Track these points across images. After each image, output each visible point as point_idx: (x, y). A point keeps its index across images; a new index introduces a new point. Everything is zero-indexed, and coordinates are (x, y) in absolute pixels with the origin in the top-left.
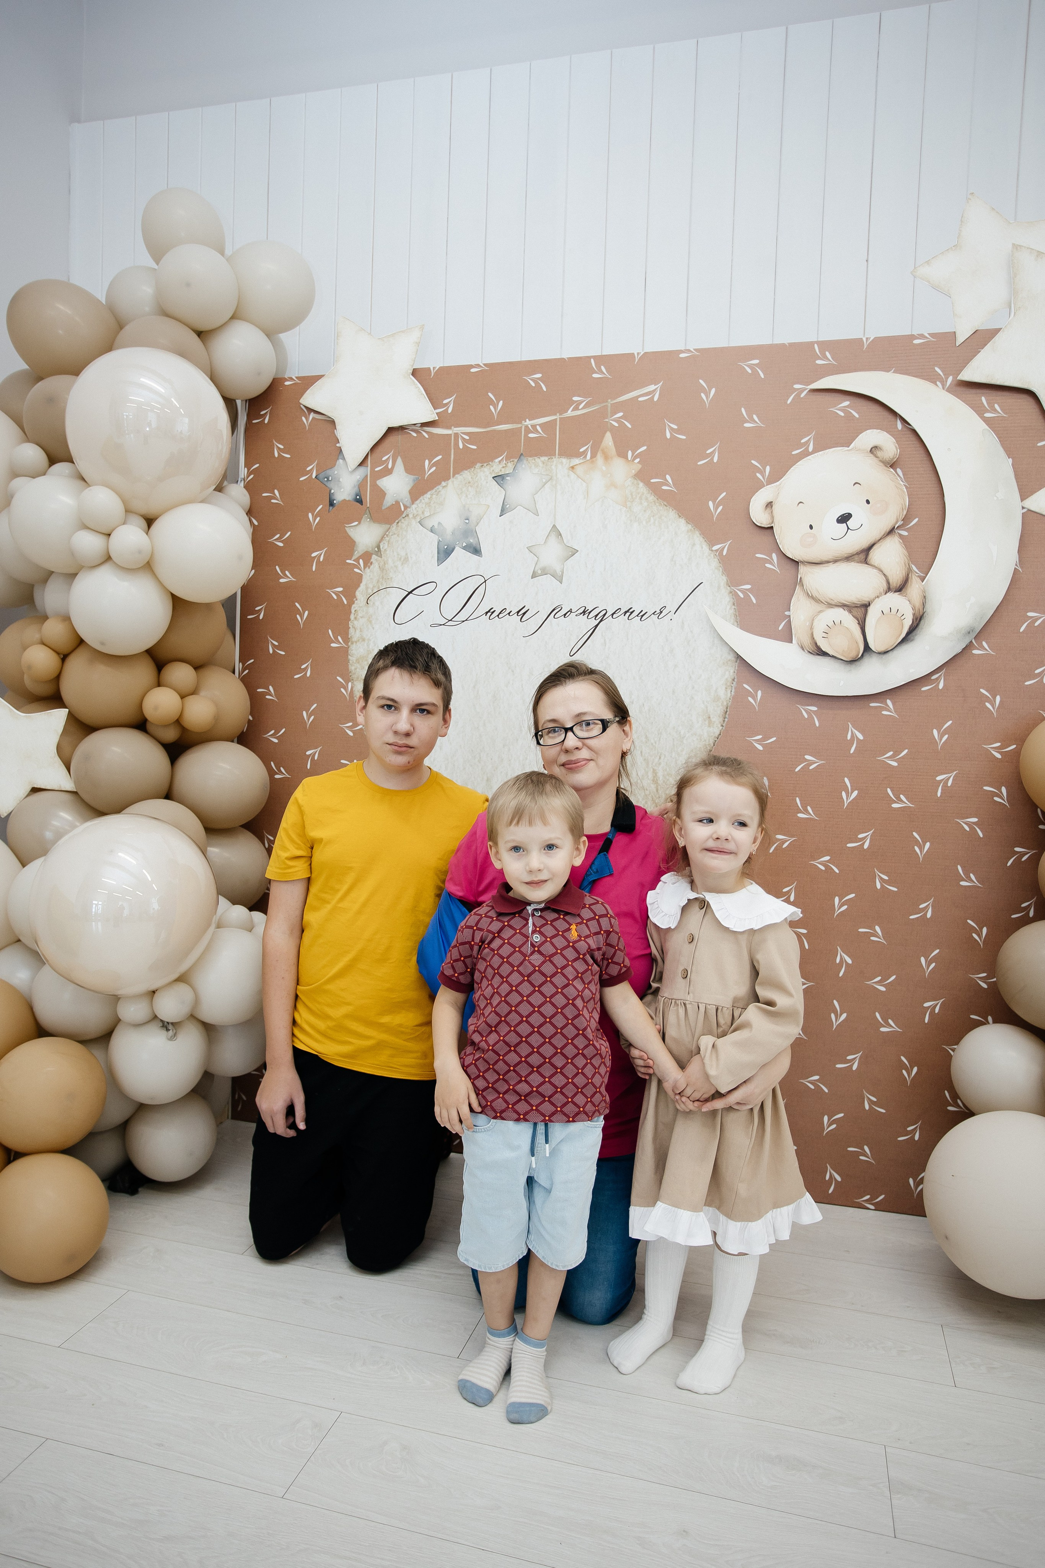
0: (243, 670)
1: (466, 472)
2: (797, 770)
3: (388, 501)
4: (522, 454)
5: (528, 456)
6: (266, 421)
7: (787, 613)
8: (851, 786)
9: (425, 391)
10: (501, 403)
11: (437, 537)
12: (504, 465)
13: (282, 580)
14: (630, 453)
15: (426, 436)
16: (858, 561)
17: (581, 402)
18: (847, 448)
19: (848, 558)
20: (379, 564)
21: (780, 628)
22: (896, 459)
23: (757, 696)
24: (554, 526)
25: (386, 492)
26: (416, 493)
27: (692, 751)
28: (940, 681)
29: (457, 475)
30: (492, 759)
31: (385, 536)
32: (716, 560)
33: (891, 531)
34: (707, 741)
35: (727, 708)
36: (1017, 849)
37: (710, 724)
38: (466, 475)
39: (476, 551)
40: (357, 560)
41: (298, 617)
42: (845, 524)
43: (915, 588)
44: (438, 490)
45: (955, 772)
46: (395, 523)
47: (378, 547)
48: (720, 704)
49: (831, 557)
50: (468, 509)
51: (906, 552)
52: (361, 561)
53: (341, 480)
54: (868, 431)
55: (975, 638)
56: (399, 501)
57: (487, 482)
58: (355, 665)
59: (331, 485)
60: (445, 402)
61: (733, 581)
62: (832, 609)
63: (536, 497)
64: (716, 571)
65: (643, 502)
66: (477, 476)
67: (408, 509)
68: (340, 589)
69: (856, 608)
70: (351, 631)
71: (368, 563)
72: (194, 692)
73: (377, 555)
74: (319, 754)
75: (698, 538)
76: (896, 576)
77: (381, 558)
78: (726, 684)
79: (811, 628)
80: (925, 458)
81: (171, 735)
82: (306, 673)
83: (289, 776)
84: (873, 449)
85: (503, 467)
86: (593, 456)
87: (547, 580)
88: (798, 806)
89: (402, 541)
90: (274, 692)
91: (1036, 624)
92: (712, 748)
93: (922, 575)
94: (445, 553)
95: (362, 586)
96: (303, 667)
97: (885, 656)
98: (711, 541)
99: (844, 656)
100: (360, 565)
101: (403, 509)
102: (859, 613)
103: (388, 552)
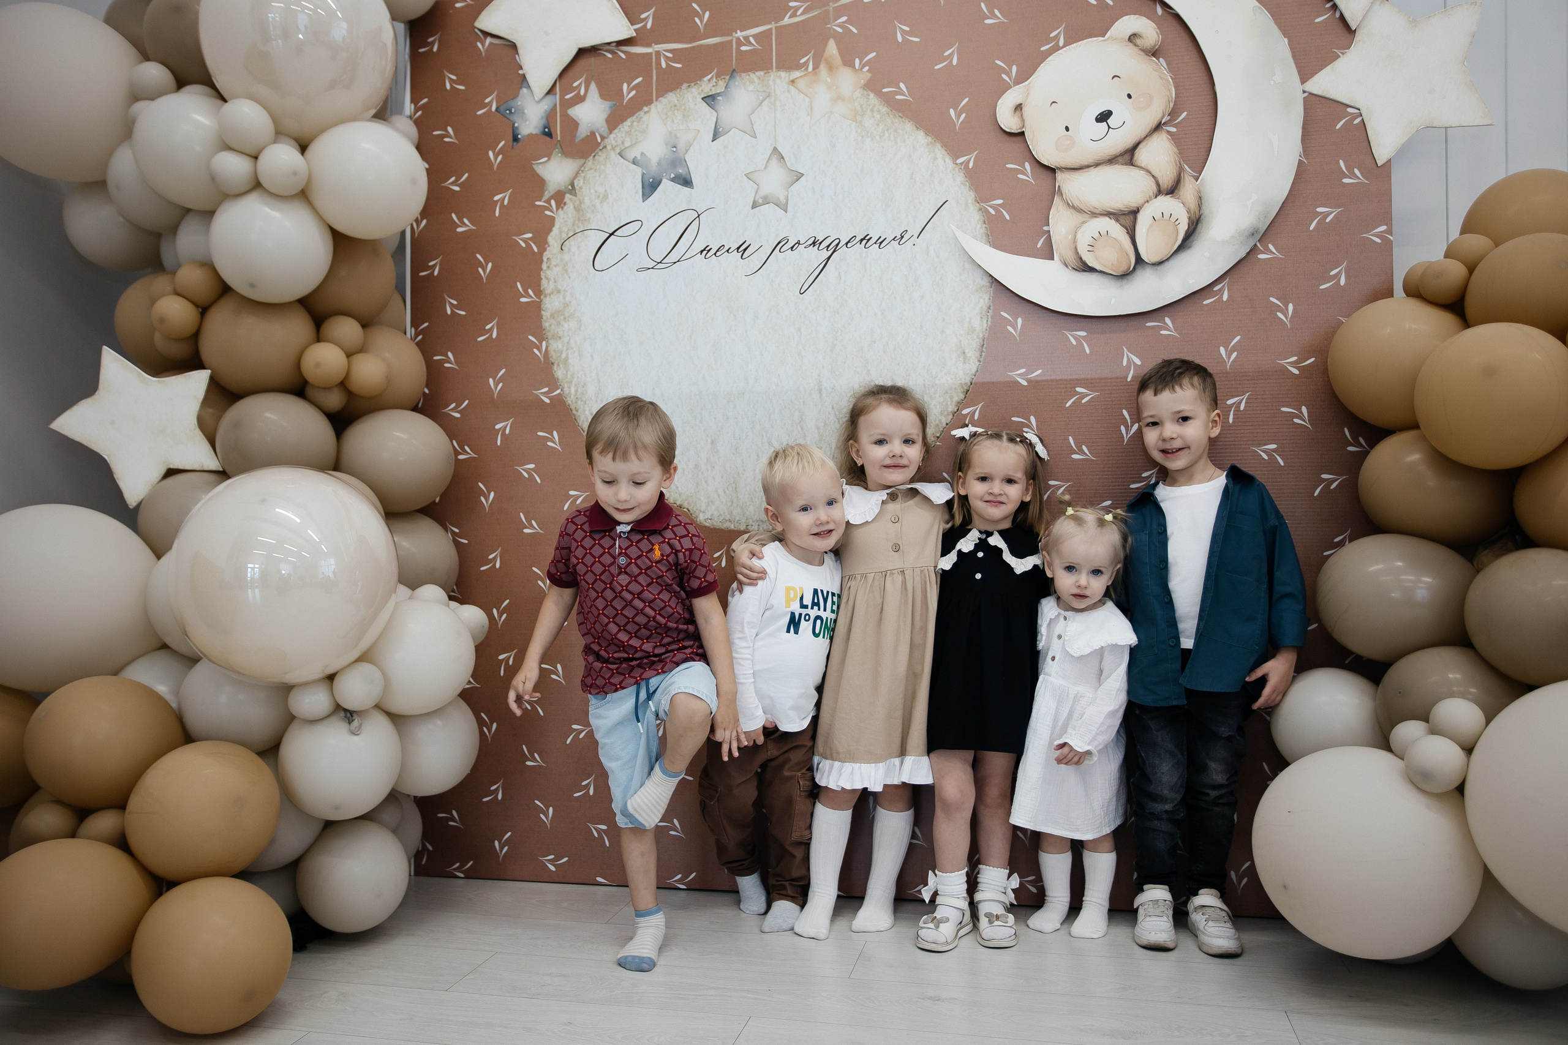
0: (417, 335)
1: (671, 94)
2: (1068, 405)
3: (582, 132)
4: (734, 70)
5: (741, 72)
6: (435, 49)
7: (1045, 228)
8: (1130, 419)
9: (620, 5)
10: (707, 14)
11: (640, 169)
12: (715, 84)
13: (460, 230)
14: (857, 61)
15: (623, 56)
16: (1123, 162)
17: (798, 8)
18: (1102, 39)
19: (1112, 161)
20: (573, 204)
21: (1039, 245)
22: (1157, 47)
23: (1017, 325)
24: (775, 149)
25: (579, 122)
26: (614, 121)
27: (947, 392)
28: (1224, 292)
29: (660, 99)
30: (715, 419)
31: (580, 172)
32: (962, 174)
33: (1158, 127)
34: (963, 380)
35: (984, 341)
36: (1324, 476)
37: (966, 360)
38: (672, 97)
39: (687, 182)
40: (548, 201)
41: (480, 270)
42: (1105, 123)
43: (1188, 189)
44: (639, 117)
45: (1248, 394)
46: (592, 157)
47: (572, 185)
48: (976, 337)
49: (1091, 161)
50: (675, 136)
51: (1175, 150)
52: (553, 203)
53: (526, 111)
54: (1124, 18)
55: (1259, 241)
56: (595, 131)
57: (696, 104)
58: (550, 321)
59: (515, 118)
60: (643, 16)
61: (982, 197)
62: (1097, 219)
63: (752, 117)
64: (963, 186)
65: (875, 115)
66: (684, 98)
67: (606, 140)
68: (529, 235)
69: (1124, 216)
70: (544, 282)
71: (561, 203)
72: (362, 349)
73: (571, 194)
74: (511, 427)
75: (939, 151)
76: (1167, 177)
77: (575, 195)
78: (981, 313)
79: (1075, 241)
80: (1190, 45)
81: (335, 400)
82: (491, 335)
83: (475, 456)
84: (1132, 37)
85: (713, 86)
86: (816, 67)
87: (769, 210)
88: (1072, 446)
89: (599, 176)
90: (454, 359)
91: (1328, 220)
92: (969, 387)
93: (1196, 174)
94: (650, 187)
95: (555, 230)
96: (488, 327)
97: (1159, 268)
98: (954, 152)
99: (1114, 270)
100: (551, 206)
101: (599, 140)
102: (1128, 221)
103: (583, 190)
